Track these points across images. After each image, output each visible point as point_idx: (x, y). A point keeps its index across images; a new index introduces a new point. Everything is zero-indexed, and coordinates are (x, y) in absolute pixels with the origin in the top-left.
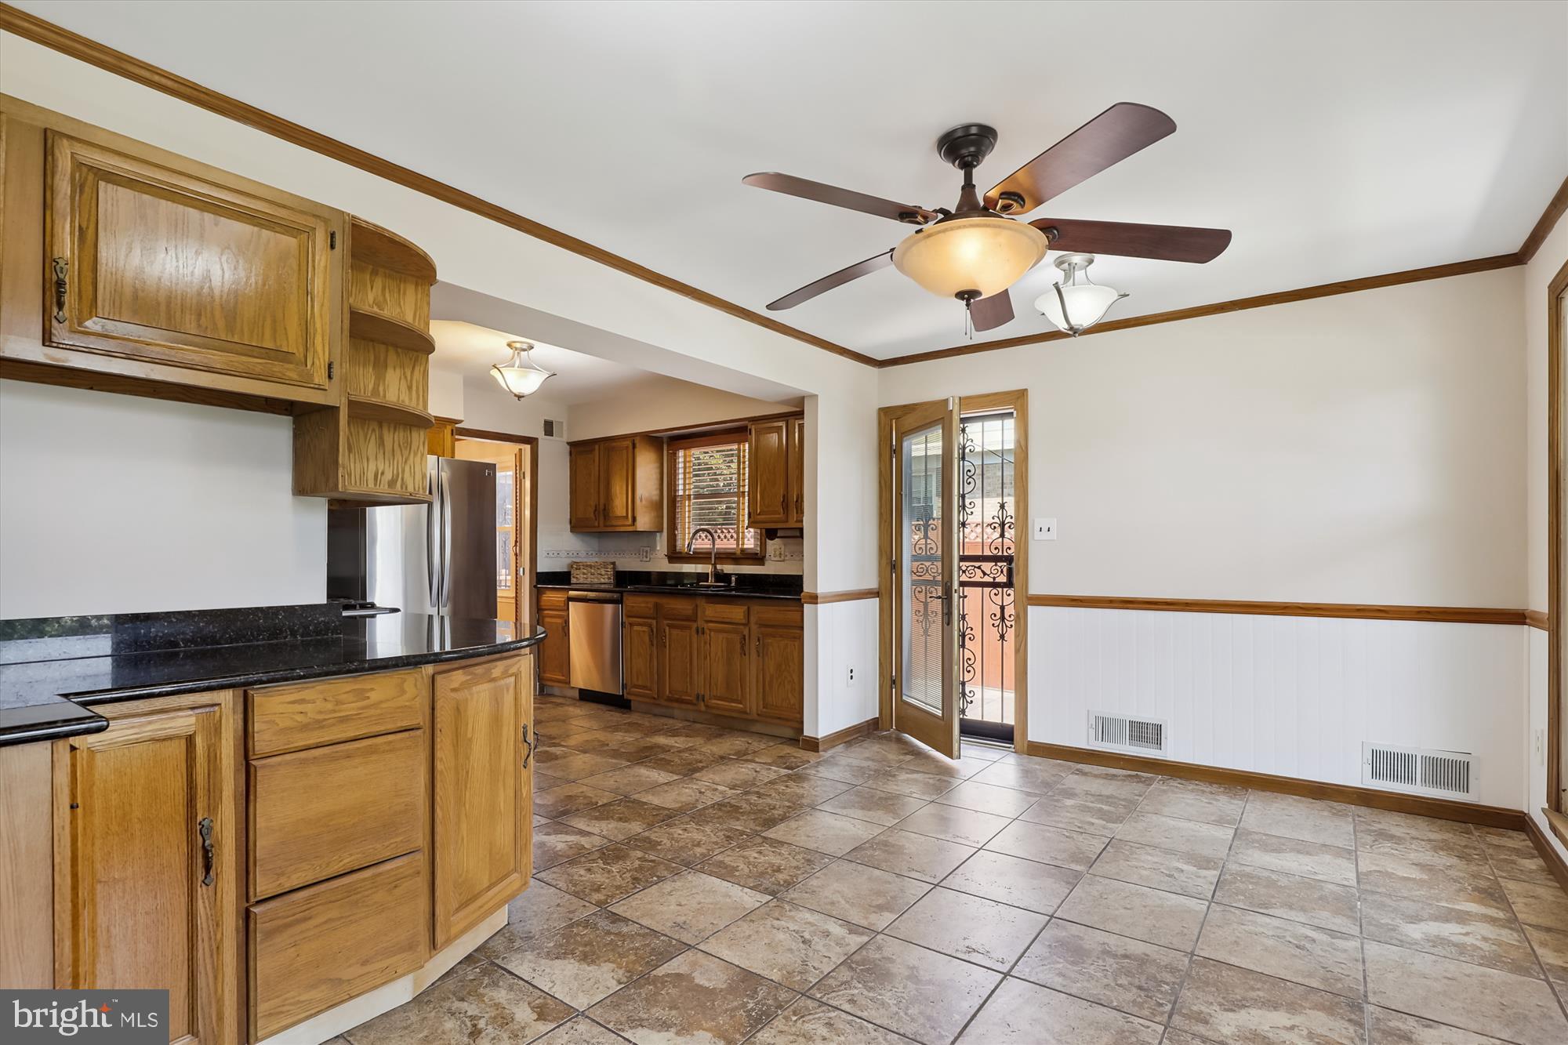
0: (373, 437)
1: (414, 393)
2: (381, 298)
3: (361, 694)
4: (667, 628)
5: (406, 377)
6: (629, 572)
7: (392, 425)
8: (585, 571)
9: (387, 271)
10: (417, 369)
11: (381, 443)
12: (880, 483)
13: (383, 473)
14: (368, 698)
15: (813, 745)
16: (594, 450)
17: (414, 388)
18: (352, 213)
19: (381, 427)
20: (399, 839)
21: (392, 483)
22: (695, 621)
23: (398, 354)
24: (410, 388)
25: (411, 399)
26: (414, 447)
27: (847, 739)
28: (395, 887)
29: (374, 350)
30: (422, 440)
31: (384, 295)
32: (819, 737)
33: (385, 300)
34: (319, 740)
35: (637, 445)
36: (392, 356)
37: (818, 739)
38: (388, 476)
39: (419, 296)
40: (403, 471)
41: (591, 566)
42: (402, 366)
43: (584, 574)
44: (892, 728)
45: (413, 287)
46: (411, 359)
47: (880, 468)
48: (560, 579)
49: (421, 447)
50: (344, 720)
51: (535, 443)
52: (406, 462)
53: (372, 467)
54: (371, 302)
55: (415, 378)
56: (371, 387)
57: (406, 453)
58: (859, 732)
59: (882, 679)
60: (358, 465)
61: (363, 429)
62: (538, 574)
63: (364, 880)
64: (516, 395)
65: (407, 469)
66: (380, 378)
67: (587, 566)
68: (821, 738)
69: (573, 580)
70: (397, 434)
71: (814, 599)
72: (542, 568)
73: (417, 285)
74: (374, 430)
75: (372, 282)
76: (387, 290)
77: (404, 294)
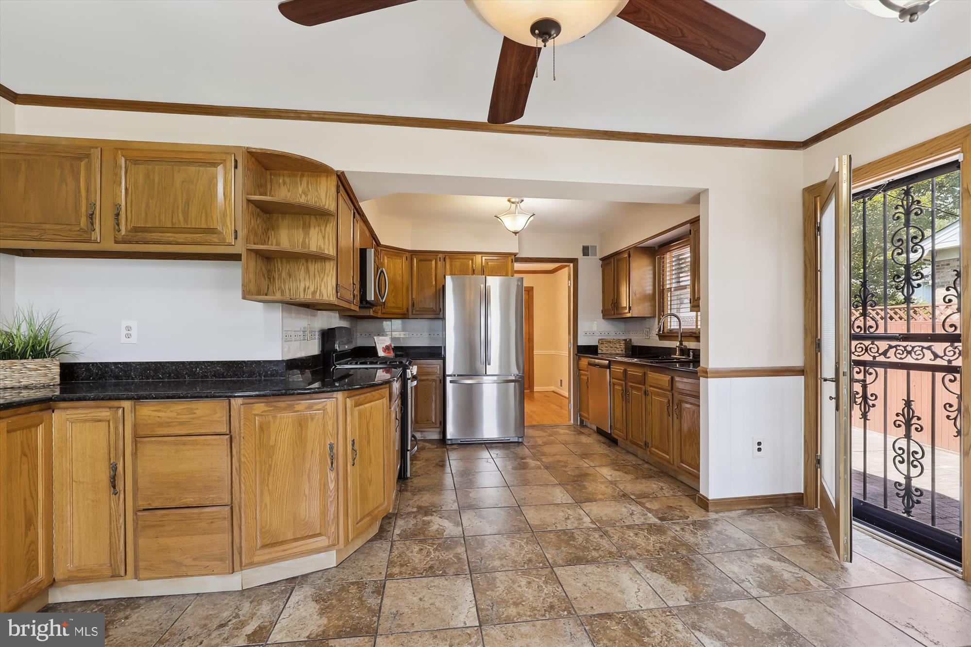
0: (303, 268)
1: (326, 240)
2: (306, 189)
3: (191, 411)
4: (630, 389)
5: (321, 232)
6: (639, 346)
7: (314, 260)
8: (606, 345)
9: (309, 173)
10: (328, 226)
11: (307, 271)
12: (805, 262)
13: (308, 288)
14: (195, 413)
15: (704, 504)
16: (611, 262)
17: (327, 237)
18: (247, 145)
19: (307, 261)
20: (214, 496)
21: (314, 293)
22: (644, 384)
23: (316, 219)
24: (324, 238)
25: (324, 244)
26: (327, 271)
27: (752, 507)
28: (212, 522)
29: (303, 219)
30: (332, 266)
31: (308, 187)
32: (710, 498)
33: (309, 190)
34: (169, 433)
35: (631, 255)
36: (313, 219)
37: (708, 500)
38: (312, 289)
39: (329, 183)
40: (320, 286)
41: (610, 342)
42: (319, 225)
43: (606, 347)
44: (817, 507)
45: (325, 178)
46: (324, 221)
47: (805, 248)
48: (592, 350)
49: (331, 271)
50: (182, 423)
51: (575, 262)
52: (322, 279)
53: (302, 285)
54: (301, 192)
55: (327, 231)
56: (301, 240)
57: (322, 276)
58: (770, 503)
59: (807, 457)
60: (294, 285)
61: (297, 264)
62: (578, 346)
63: (193, 513)
64: (513, 232)
65: (323, 284)
66: (307, 234)
67: (608, 342)
68: (712, 500)
69: (599, 351)
70: (316, 264)
71: (706, 374)
72: (582, 342)
73: (327, 177)
74: (303, 264)
75: (301, 181)
76: (310, 184)
77: (320, 183)
